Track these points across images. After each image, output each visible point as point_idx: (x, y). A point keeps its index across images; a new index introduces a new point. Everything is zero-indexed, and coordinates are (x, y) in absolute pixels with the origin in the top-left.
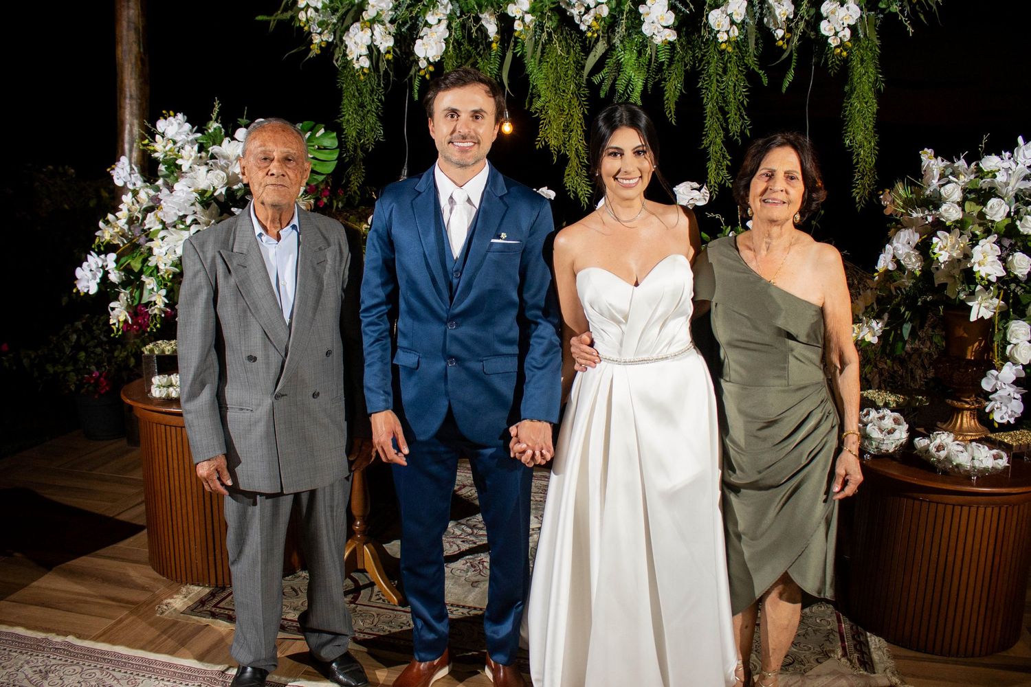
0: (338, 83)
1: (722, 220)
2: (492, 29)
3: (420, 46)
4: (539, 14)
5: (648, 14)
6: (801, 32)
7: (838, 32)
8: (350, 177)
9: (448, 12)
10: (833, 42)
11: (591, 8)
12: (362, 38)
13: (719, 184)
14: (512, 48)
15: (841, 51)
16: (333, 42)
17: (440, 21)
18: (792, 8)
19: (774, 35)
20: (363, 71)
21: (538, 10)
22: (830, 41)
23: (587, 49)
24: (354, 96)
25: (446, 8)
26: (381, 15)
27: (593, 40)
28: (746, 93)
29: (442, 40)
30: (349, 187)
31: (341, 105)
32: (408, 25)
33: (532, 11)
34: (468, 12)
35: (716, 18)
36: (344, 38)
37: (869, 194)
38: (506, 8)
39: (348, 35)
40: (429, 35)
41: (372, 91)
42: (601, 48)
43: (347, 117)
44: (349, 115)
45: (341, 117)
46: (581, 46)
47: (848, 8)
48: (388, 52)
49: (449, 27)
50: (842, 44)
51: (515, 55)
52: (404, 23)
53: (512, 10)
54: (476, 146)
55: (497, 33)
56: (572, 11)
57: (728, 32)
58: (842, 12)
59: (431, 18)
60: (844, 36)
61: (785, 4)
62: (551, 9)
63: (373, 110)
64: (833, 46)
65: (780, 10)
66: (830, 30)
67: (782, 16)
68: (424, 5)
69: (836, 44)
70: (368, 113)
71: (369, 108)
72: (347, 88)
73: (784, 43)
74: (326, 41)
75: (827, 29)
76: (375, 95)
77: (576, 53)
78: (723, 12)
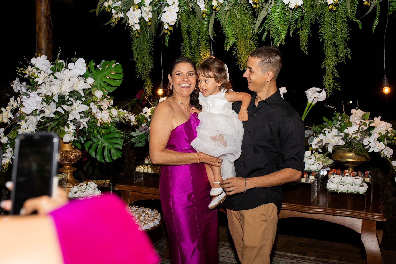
1: (335, 109)
2: (202, 6)
3: (164, 17)
13: (333, 89)
14: (214, 16)
16: (123, 17)
17: (174, 3)
20: (137, 32)
26: (144, 1)
27: (257, 10)
28: (348, 34)
29: (175, 13)
39: (129, 13)
40: (168, 11)
46: (251, 12)
48: (150, 21)
49: (179, 6)
55: (205, 8)
59: (169, 1)
73: (368, 3)
74: (120, 17)
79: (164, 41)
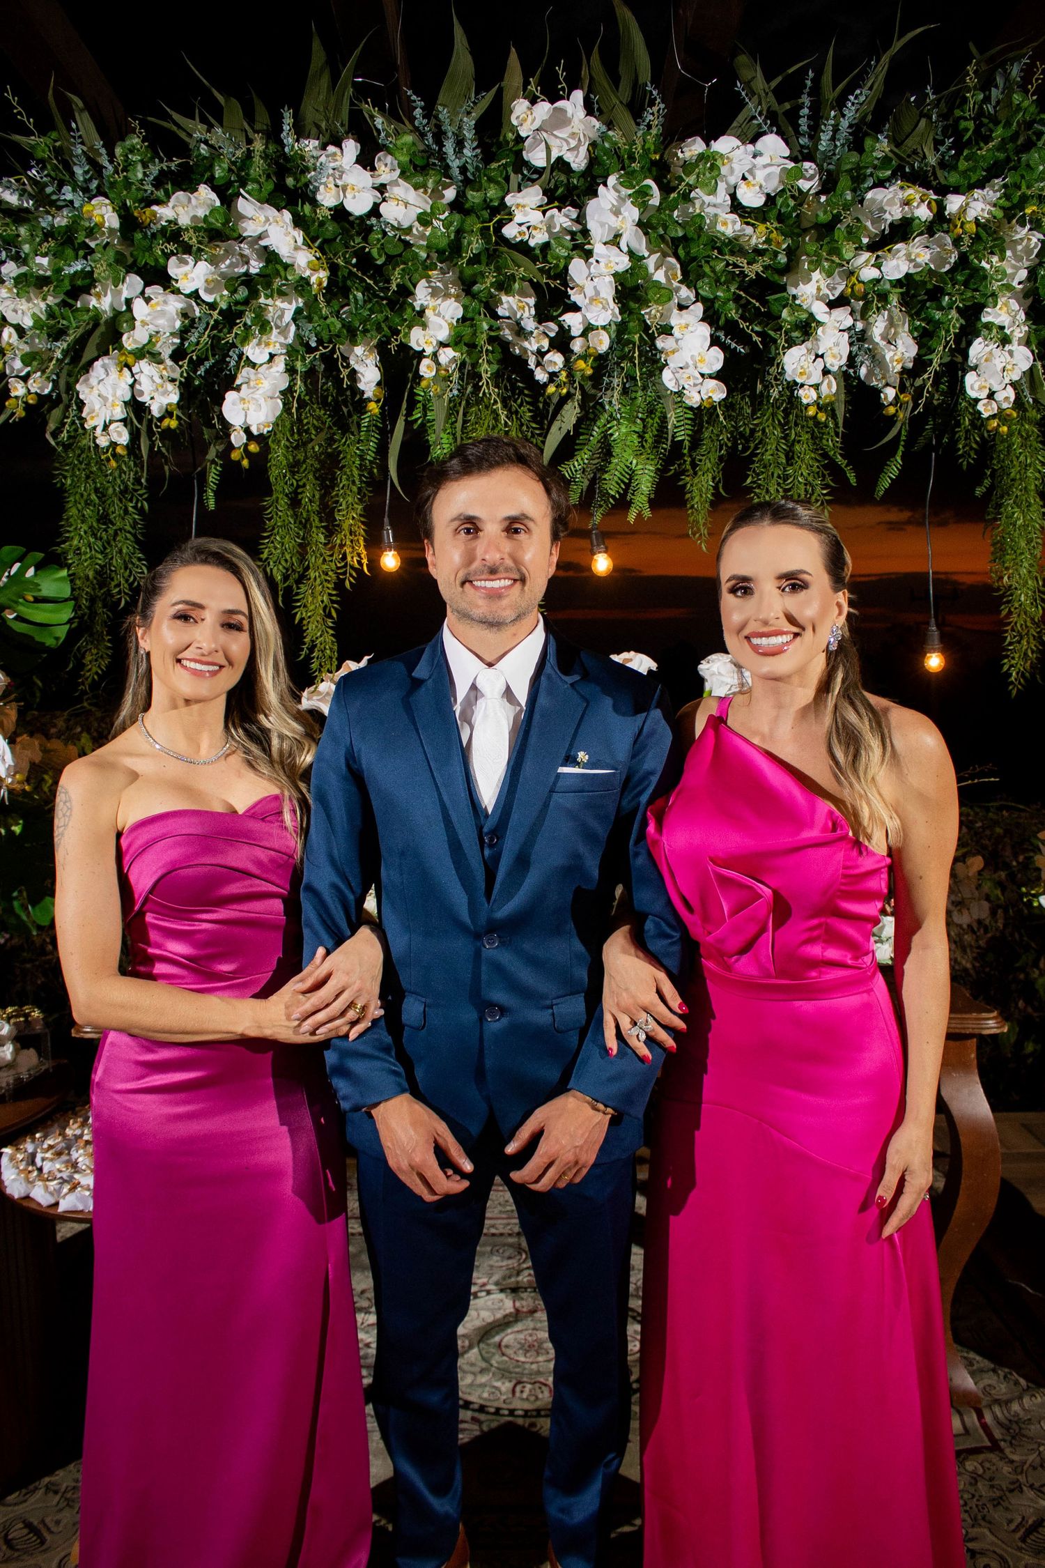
0: (55, 477)
2: (369, 375)
3: (234, 404)
4: (465, 349)
5: (673, 352)
6: (928, 392)
7: (994, 392)
8: (83, 657)
9: (290, 340)
10: (985, 409)
11: (574, 337)
12: (115, 387)
14: (404, 412)
15: (998, 425)
16: (49, 395)
17: (272, 356)
18: (913, 350)
19: (880, 397)
20: (114, 449)
21: (466, 339)
22: (980, 407)
23: (544, 416)
24: (88, 503)
25: (284, 331)
26: (154, 345)
27: (555, 400)
28: (827, 498)
29: (278, 394)
30: (81, 676)
31: (62, 519)
32: (207, 364)
33: (455, 341)
34: (330, 342)
35: (796, 361)
36: (78, 387)
37: (1031, 667)
38: (407, 335)
39: (87, 380)
40: (252, 384)
41: (125, 491)
42: (570, 415)
43: (75, 542)
44: (81, 537)
45: (64, 542)
46: (530, 411)
47: (1011, 353)
48: (167, 415)
49: (291, 370)
50: (1000, 415)
51: (409, 424)
52: (200, 361)
53: (418, 339)
54: (518, 585)
55: (379, 384)
56: (526, 344)
57: (816, 387)
58: (1000, 358)
59: (254, 351)
60: (1007, 399)
61: (899, 342)
62: (491, 340)
63: (128, 528)
64: (985, 415)
65: (891, 354)
66: (981, 388)
67: (895, 363)
68: (245, 324)
69: (991, 413)
70: (116, 534)
71: (119, 524)
72: (74, 486)
73: (897, 411)
74: (36, 393)
75: (976, 387)
76: (131, 501)
77: (522, 425)
78: (809, 351)
79: (202, 491)
